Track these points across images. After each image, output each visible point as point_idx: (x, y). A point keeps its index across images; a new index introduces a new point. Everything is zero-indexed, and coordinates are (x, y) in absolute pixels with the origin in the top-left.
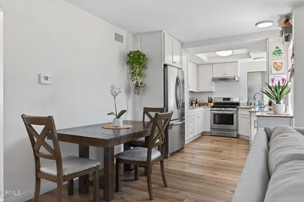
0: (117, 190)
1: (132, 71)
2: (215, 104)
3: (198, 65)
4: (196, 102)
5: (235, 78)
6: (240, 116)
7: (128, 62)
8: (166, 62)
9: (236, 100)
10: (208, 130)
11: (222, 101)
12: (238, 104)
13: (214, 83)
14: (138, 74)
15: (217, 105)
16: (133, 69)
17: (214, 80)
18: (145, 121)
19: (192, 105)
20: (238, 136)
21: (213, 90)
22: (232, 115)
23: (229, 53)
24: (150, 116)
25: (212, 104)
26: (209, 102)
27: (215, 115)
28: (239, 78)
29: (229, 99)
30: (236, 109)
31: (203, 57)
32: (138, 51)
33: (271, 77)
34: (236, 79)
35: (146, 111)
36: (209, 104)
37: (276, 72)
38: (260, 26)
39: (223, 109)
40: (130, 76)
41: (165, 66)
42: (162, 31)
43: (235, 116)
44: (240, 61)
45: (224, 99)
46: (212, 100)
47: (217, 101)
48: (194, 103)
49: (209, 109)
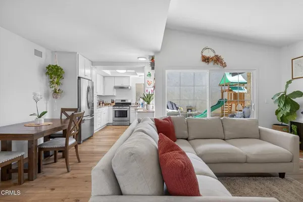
0: (39, 172)
1: (51, 80)
2: (116, 104)
3: (104, 77)
4: (103, 103)
6: (131, 112)
7: (47, 73)
8: (80, 75)
9: (129, 101)
10: (111, 121)
11: (120, 102)
12: (130, 104)
13: (115, 90)
14: (56, 83)
15: (117, 104)
16: (51, 78)
17: (116, 88)
18: (62, 118)
19: (100, 104)
21: (115, 95)
22: (127, 111)
23: (125, 71)
24: (66, 115)
25: (114, 104)
27: (115, 111)
28: (131, 87)
29: (125, 101)
30: (128, 107)
31: (108, 72)
32: (56, 66)
33: (146, 89)
34: (129, 88)
35: (63, 111)
36: (112, 104)
37: (149, 86)
38: (140, 59)
39: (121, 107)
40: (49, 84)
41: (79, 78)
42: (76, 53)
44: (132, 77)
45: (122, 101)
47: (117, 102)
48: (101, 103)
49: (112, 107)
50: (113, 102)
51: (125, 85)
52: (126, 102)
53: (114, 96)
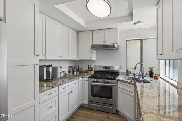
3: (78, 32)
4: (78, 70)
5: (114, 45)
6: (119, 90)
9: (116, 69)
10: (86, 102)
11: (102, 69)
12: (117, 73)
20: (117, 113)
21: (93, 58)
25: (92, 73)
26: (89, 70)
27: (92, 86)
28: (118, 46)
29: (108, 67)
30: (114, 81)
34: (116, 46)
36: (89, 72)
39: (101, 80)
43: (114, 89)
45: (104, 67)
46: (92, 68)
47: (97, 69)
48: (76, 70)
49: (87, 79)
50: (90, 69)
51: (108, 42)
52: (111, 70)
53: (92, 60)
